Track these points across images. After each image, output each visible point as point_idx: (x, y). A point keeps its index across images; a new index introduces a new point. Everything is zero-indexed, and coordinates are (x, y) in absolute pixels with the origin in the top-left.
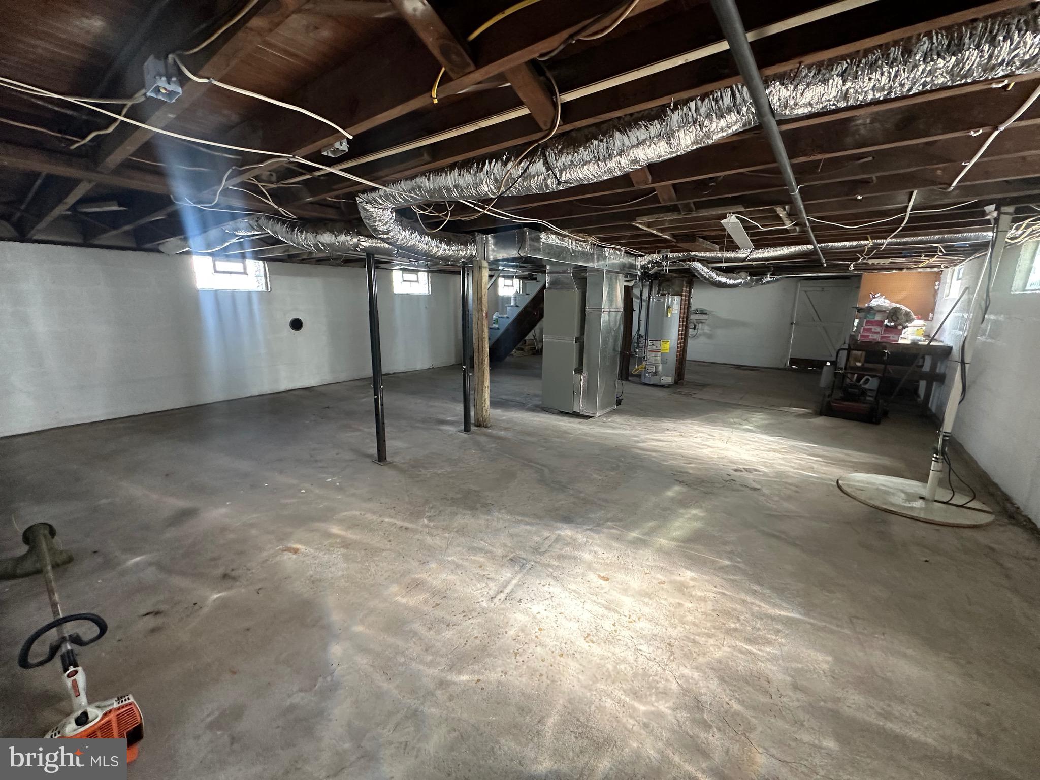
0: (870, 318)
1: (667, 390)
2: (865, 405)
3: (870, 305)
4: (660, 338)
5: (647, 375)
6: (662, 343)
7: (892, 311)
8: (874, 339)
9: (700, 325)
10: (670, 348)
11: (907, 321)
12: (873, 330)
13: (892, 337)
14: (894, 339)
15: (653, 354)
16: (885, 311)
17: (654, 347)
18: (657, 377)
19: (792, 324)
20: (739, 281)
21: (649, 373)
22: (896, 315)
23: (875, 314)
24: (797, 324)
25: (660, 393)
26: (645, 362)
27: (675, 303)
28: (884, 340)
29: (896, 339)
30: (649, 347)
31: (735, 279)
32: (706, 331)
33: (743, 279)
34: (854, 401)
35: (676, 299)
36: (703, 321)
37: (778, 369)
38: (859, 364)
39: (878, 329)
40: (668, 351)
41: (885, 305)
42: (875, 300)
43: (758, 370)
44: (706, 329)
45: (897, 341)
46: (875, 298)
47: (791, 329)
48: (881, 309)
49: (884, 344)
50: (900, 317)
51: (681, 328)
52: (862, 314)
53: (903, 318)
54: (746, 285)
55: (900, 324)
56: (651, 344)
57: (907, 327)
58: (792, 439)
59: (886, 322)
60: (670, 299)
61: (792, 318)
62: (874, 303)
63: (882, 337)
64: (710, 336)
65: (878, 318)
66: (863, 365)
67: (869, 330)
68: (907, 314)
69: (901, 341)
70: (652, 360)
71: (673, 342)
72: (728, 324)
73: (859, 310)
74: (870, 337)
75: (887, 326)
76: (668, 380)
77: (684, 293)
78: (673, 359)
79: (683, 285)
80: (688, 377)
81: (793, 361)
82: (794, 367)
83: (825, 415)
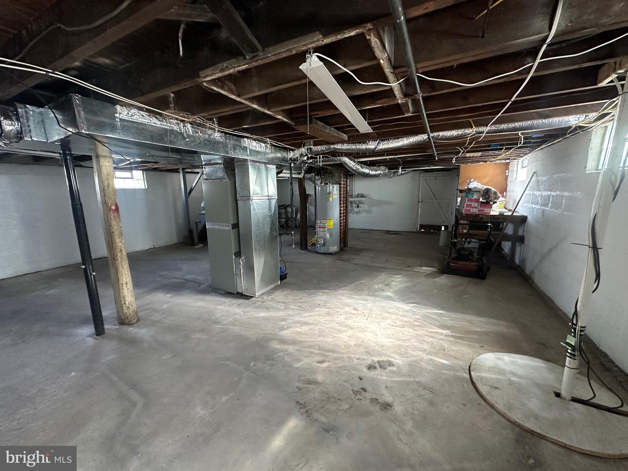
0: (470, 196)
1: (333, 257)
2: (472, 264)
3: (469, 187)
4: (325, 217)
5: (318, 246)
6: (328, 221)
7: (485, 191)
8: (473, 213)
9: (362, 205)
10: (334, 224)
11: (495, 198)
12: (473, 206)
13: (486, 210)
14: (487, 211)
15: (322, 229)
16: (480, 191)
17: (322, 224)
18: (326, 247)
19: (419, 202)
20: (379, 172)
21: (319, 244)
22: (488, 194)
23: (473, 193)
24: (422, 202)
25: (327, 260)
26: (316, 236)
27: (334, 190)
28: (481, 213)
29: (489, 211)
30: (318, 224)
31: (376, 171)
32: (365, 208)
33: (382, 171)
34: (466, 260)
35: (335, 187)
36: (363, 202)
37: (412, 232)
38: (465, 231)
39: (476, 205)
40: (332, 227)
41: (479, 187)
42: (471, 183)
43: (400, 234)
44: (366, 207)
45: (490, 213)
46: (471, 182)
47: (418, 204)
48: (476, 190)
49: (481, 216)
50: (491, 196)
51: (342, 209)
52: (464, 194)
53: (492, 195)
54: (385, 175)
55: (491, 201)
56: (319, 222)
57: (496, 202)
58: (424, 305)
59: (481, 200)
60: (331, 187)
61: (418, 197)
62: (471, 186)
63: (479, 211)
64: (368, 212)
65: (475, 196)
66: (467, 232)
67: (470, 206)
68: (495, 193)
69: (492, 213)
70: (321, 234)
71: (335, 220)
72: (379, 203)
73: (461, 191)
74: (471, 211)
75: (482, 202)
76: (335, 249)
77: (342, 183)
78: (337, 232)
79: (341, 177)
80: (351, 243)
81: (422, 226)
82: (422, 230)
83: (446, 273)
